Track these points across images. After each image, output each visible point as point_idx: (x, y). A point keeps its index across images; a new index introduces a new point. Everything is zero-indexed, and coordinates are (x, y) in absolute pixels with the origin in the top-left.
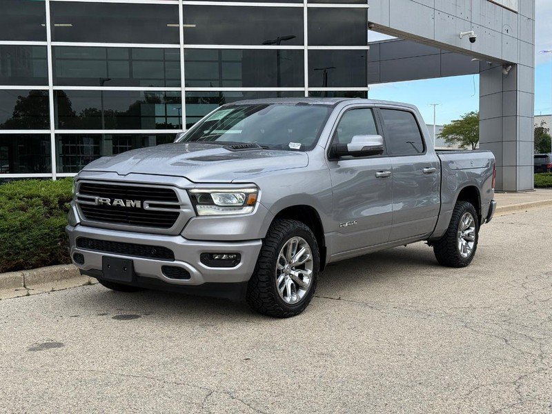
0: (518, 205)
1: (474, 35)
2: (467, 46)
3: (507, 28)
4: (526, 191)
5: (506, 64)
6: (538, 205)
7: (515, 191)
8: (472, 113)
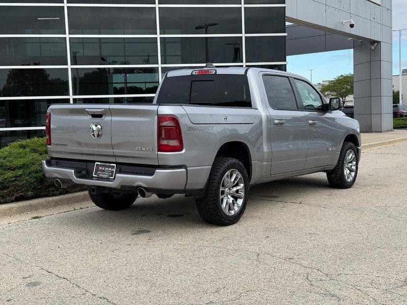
0: (388, 141)
1: (353, 22)
2: (348, 30)
3: (373, 16)
4: (388, 131)
5: (373, 42)
6: (400, 141)
7: (381, 132)
8: (342, 76)
